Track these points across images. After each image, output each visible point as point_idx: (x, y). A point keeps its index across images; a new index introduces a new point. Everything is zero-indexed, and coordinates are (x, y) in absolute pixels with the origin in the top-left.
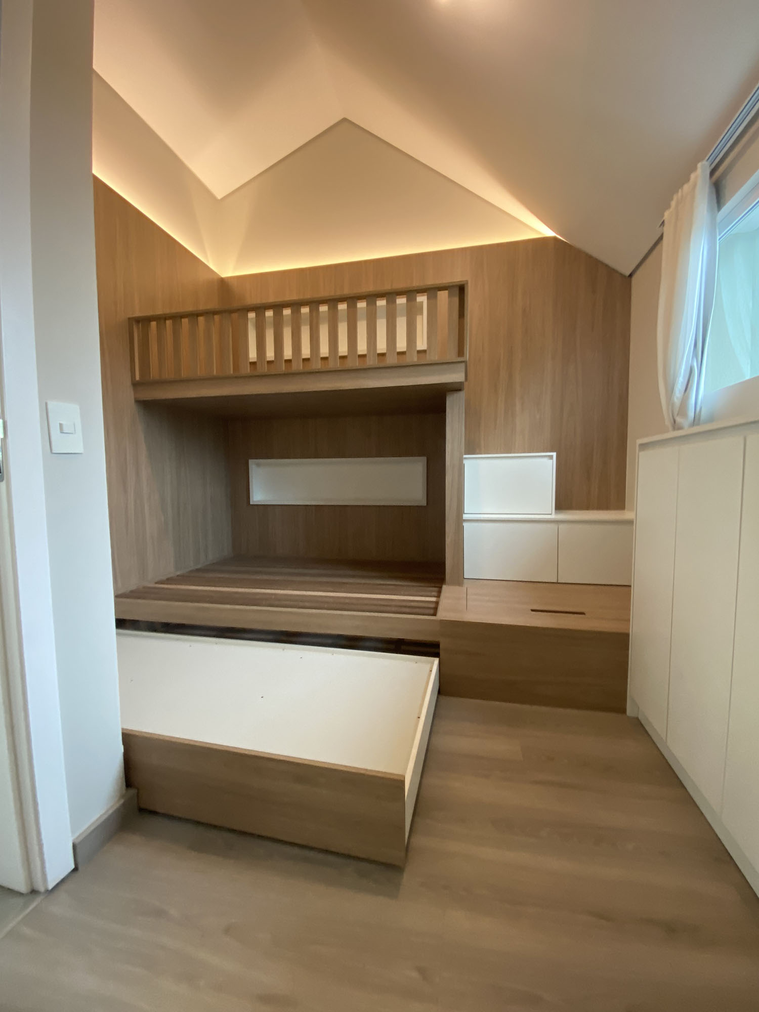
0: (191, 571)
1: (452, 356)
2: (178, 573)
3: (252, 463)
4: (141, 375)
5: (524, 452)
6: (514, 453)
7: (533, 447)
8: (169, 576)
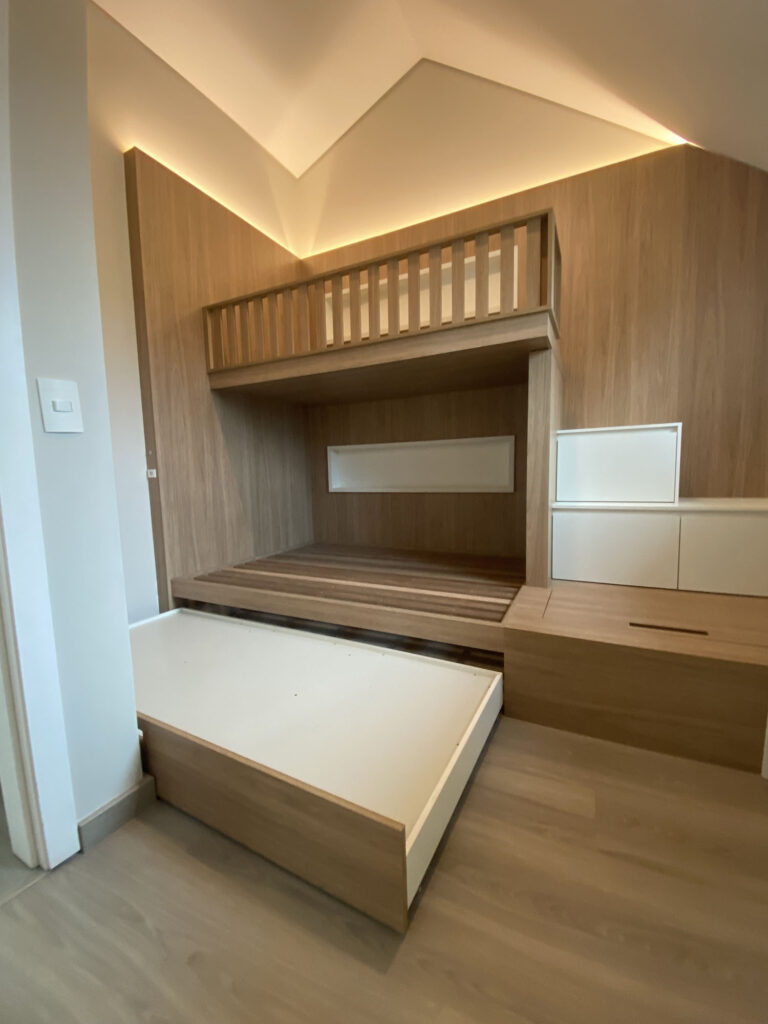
0: (269, 558)
1: (534, 306)
2: (257, 558)
3: (331, 450)
4: (216, 364)
5: (641, 423)
6: (628, 424)
7: (653, 416)
8: (248, 561)
